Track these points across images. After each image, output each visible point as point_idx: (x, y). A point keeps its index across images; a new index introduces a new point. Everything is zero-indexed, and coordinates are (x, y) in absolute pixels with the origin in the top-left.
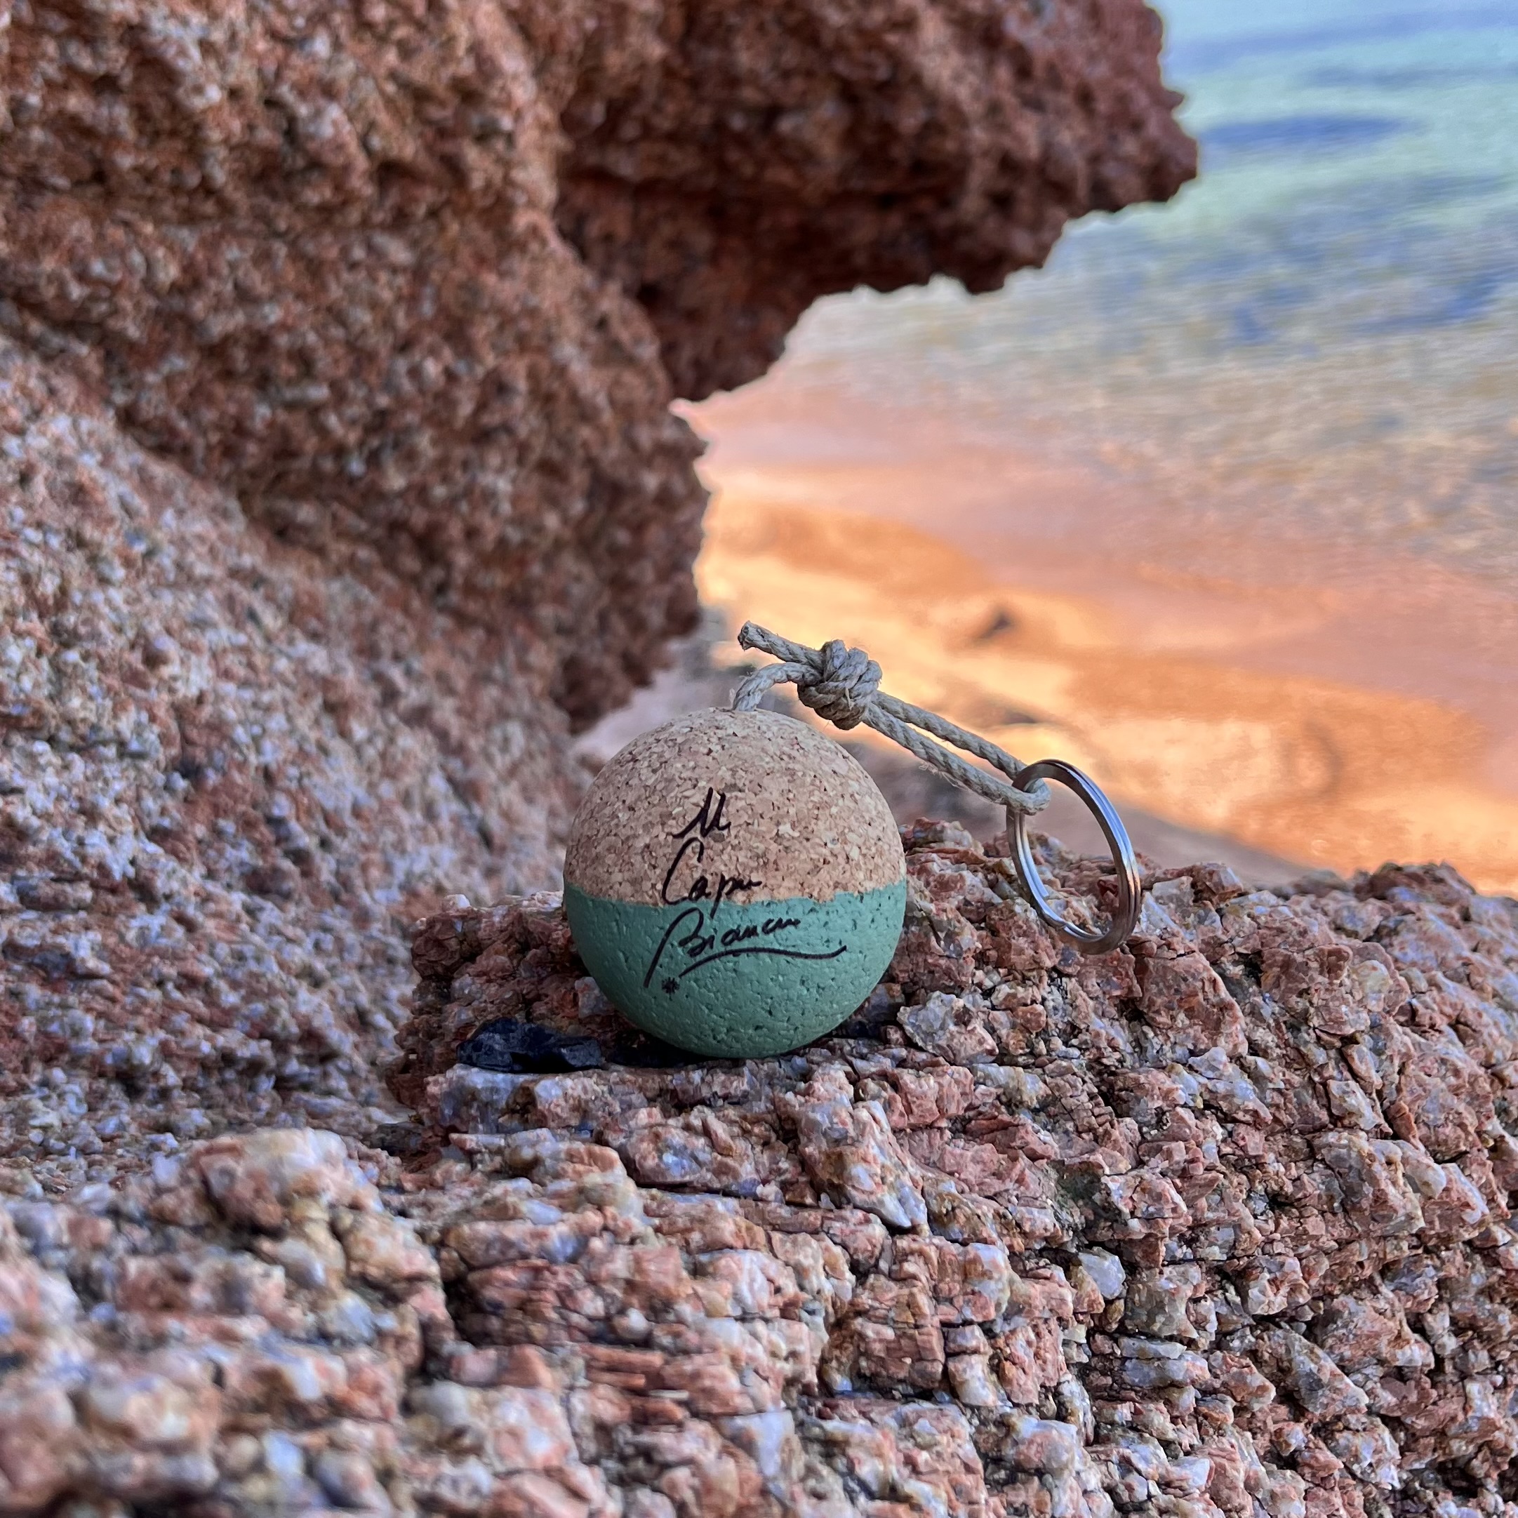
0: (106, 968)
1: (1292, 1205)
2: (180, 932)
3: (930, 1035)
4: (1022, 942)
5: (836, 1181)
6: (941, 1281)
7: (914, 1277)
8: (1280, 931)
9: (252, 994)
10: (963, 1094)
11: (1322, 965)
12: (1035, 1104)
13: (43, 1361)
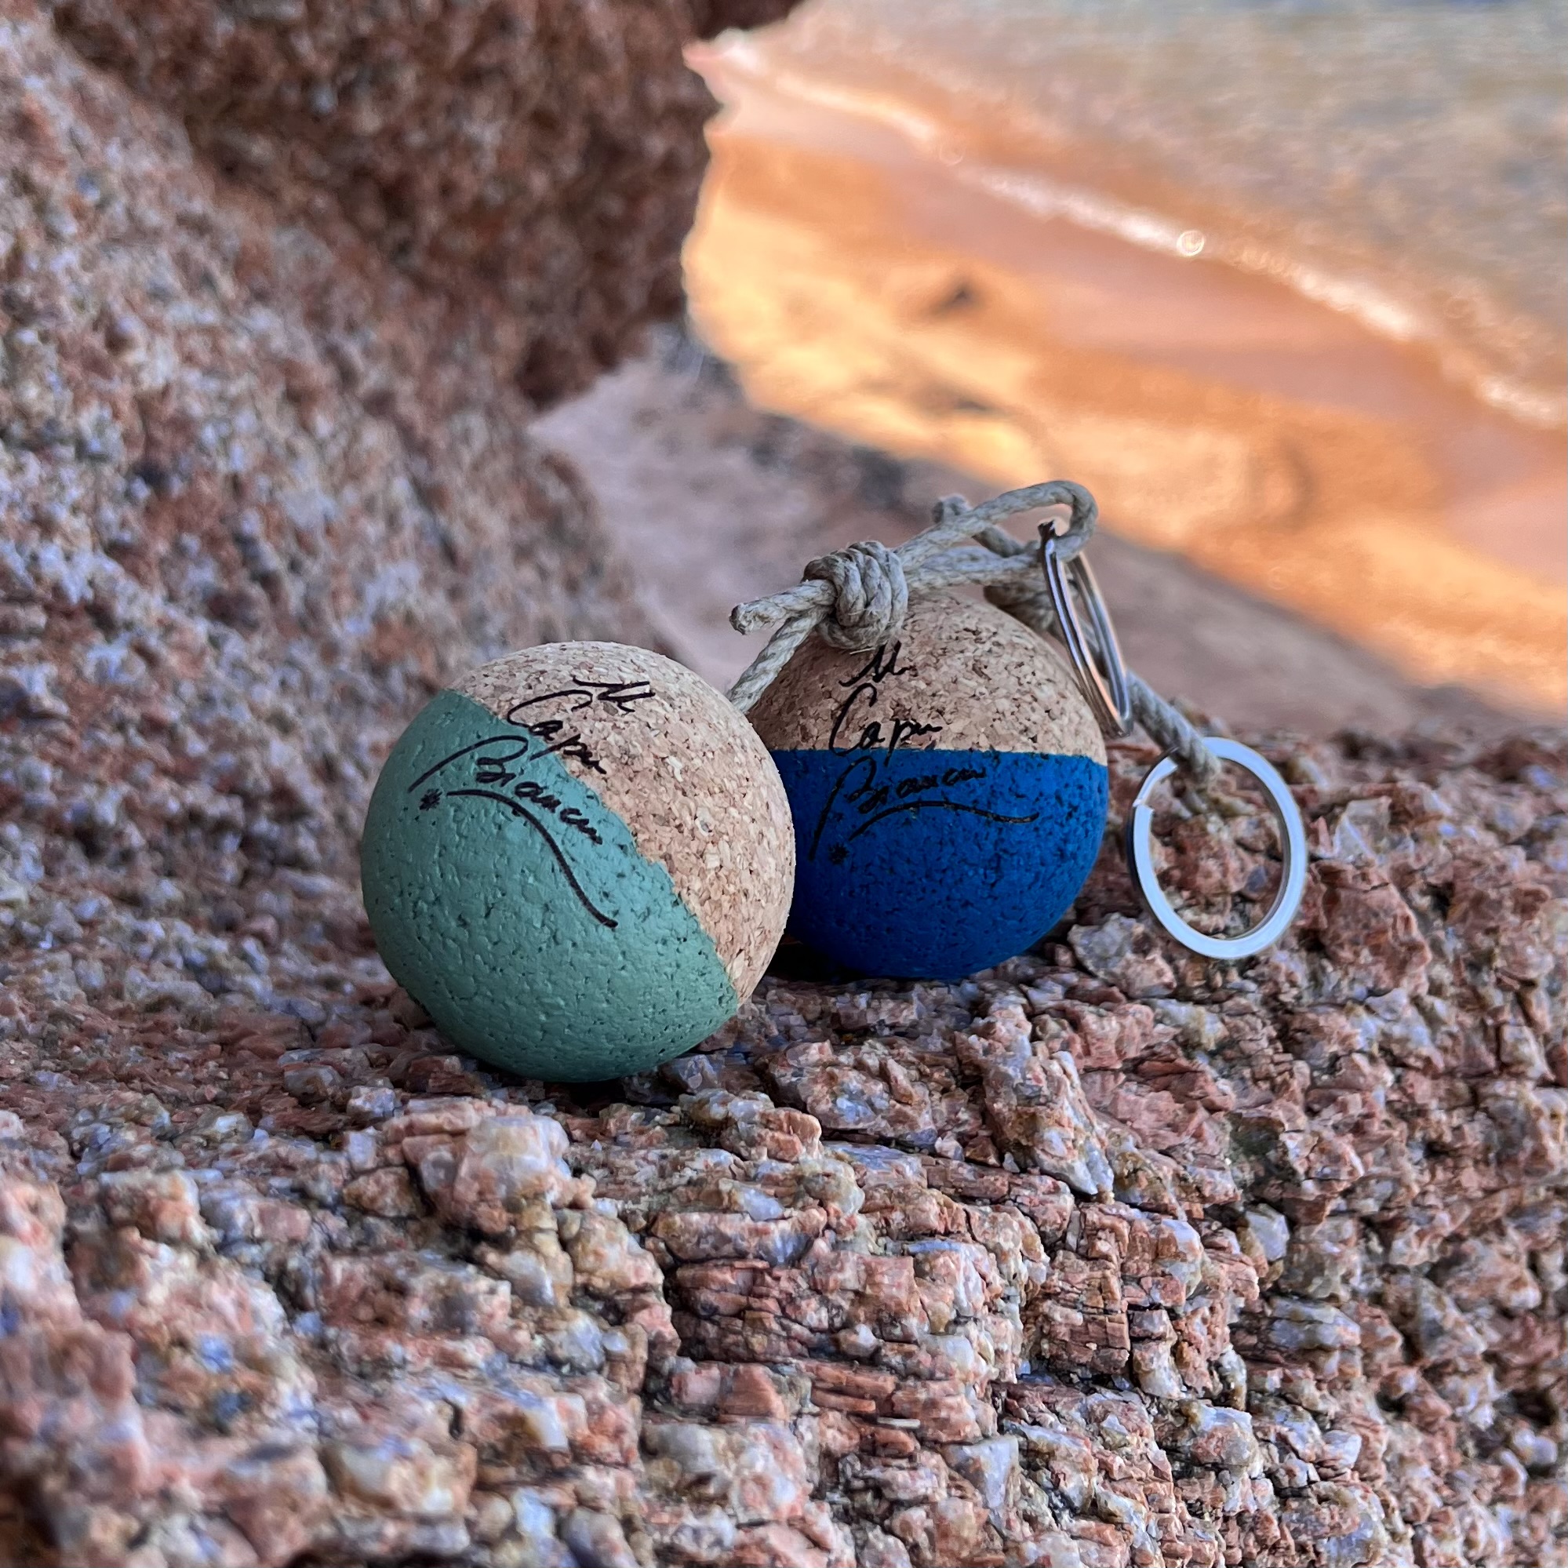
0: (63, 708)
1: (1447, 1154)
2: (140, 667)
3: (1103, 960)
4: (1211, 865)
5: (1024, 1142)
6: (1130, 1258)
7: (1107, 1257)
8: (1477, 864)
9: (221, 744)
10: (1144, 1035)
11: (1517, 903)
12: (1212, 1047)
13: (273, 1405)
